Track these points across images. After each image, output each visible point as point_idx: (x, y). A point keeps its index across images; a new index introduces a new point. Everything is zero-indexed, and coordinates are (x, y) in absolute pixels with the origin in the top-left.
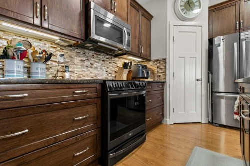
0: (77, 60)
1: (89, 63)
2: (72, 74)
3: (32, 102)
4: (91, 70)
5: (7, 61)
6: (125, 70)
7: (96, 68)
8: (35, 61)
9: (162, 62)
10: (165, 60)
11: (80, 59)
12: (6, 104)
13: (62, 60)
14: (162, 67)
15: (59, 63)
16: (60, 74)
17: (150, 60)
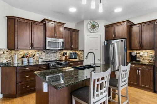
0: (43, 54)
1: (48, 54)
2: (41, 59)
3: (29, 70)
4: (49, 57)
5: (23, 59)
6: (63, 56)
7: (51, 56)
8: (30, 57)
9: (82, 51)
10: (83, 50)
11: (45, 54)
12: (23, 70)
13: (38, 55)
14: (82, 54)
15: (37, 56)
16: (37, 60)
17: (78, 50)
